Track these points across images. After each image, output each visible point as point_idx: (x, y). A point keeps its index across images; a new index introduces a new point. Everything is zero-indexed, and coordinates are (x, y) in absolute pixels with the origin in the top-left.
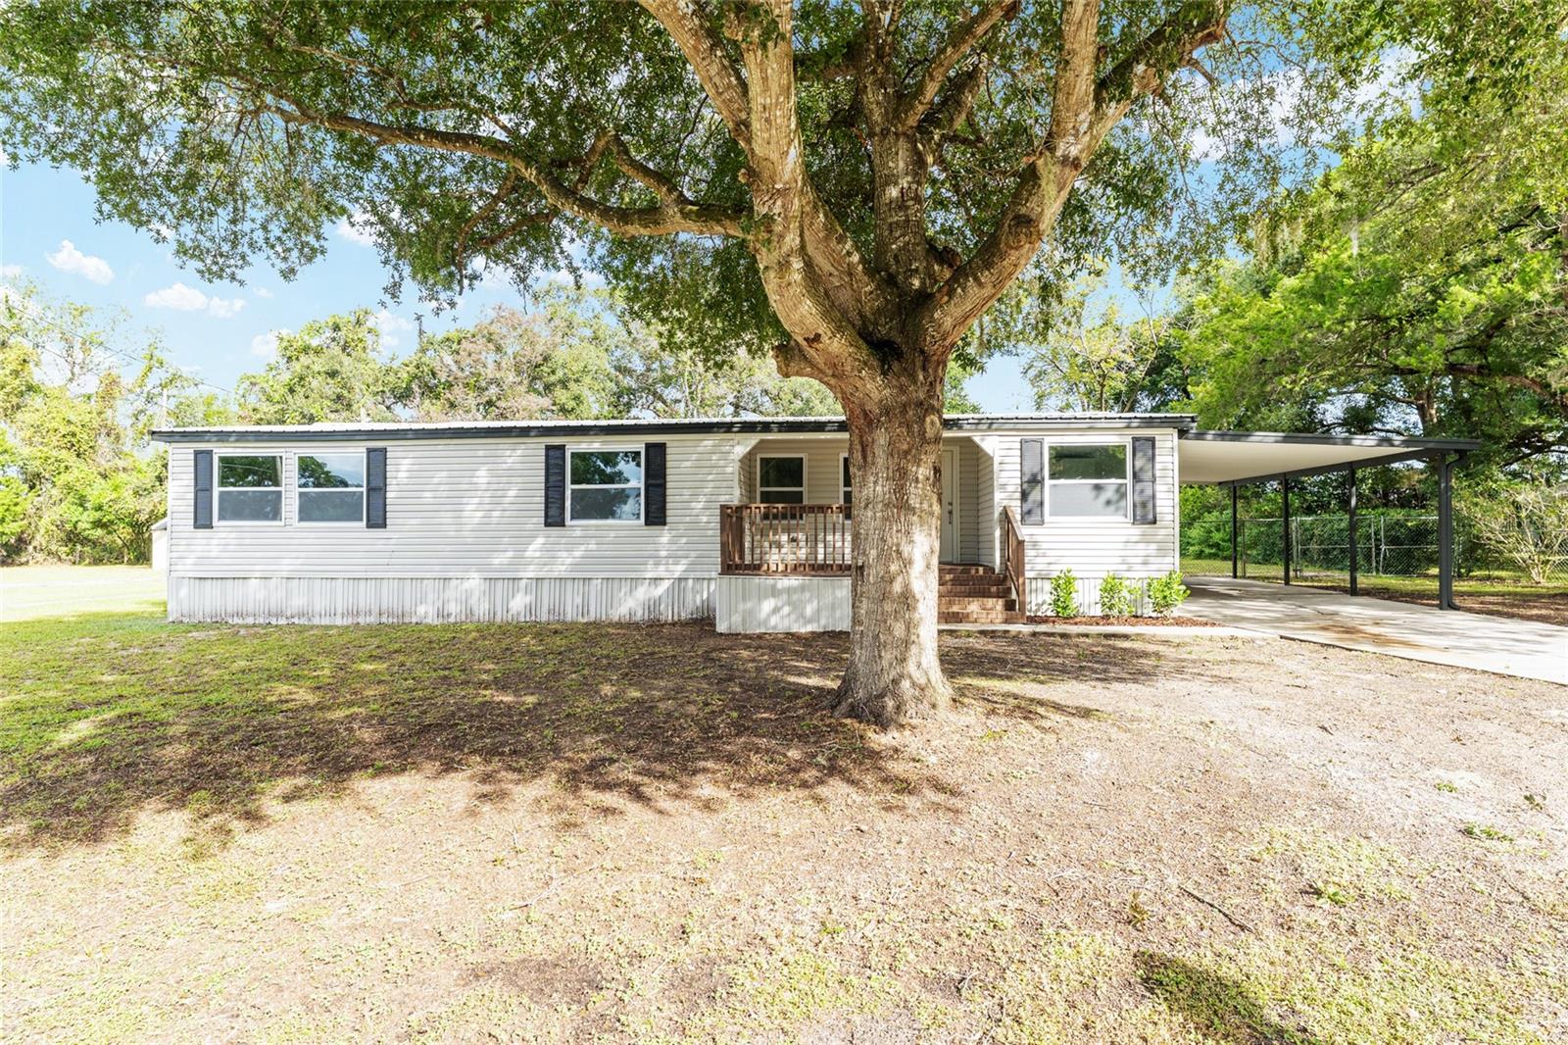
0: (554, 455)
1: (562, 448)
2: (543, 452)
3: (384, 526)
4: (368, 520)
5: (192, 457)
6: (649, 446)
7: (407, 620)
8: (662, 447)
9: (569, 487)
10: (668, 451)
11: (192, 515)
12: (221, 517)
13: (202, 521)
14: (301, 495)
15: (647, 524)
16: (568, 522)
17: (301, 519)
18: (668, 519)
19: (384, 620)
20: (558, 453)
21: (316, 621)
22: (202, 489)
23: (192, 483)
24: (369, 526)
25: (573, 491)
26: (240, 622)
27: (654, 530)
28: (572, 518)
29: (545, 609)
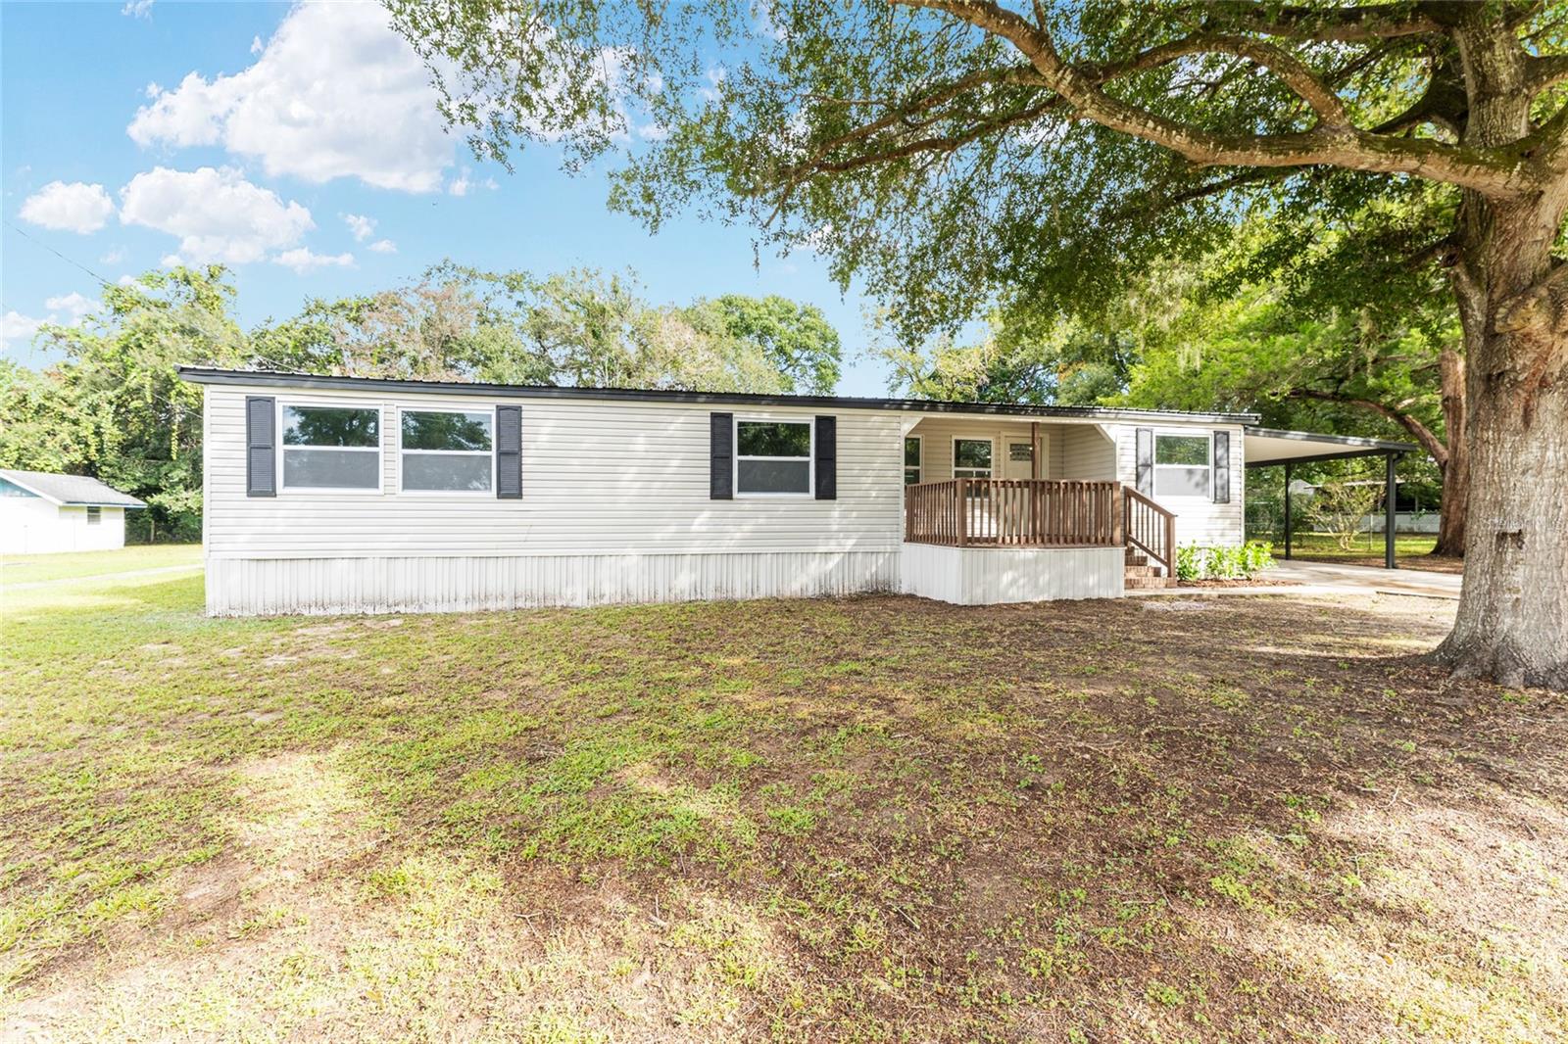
0: (721, 423)
1: (729, 417)
2: (709, 420)
3: (520, 496)
4: (499, 489)
5: (243, 404)
6: (819, 420)
7: (549, 603)
8: (832, 420)
9: (736, 458)
10: (838, 424)
11: (244, 480)
12: (287, 483)
13: (260, 484)
14: (406, 457)
15: (817, 498)
16: (736, 494)
17: (406, 486)
18: (838, 493)
19: (520, 604)
20: (724, 421)
21: (430, 608)
22: (259, 447)
23: (244, 438)
24: (500, 496)
25: (740, 462)
26: (321, 613)
27: (825, 504)
28: (740, 490)
29: (711, 586)
